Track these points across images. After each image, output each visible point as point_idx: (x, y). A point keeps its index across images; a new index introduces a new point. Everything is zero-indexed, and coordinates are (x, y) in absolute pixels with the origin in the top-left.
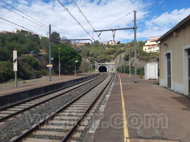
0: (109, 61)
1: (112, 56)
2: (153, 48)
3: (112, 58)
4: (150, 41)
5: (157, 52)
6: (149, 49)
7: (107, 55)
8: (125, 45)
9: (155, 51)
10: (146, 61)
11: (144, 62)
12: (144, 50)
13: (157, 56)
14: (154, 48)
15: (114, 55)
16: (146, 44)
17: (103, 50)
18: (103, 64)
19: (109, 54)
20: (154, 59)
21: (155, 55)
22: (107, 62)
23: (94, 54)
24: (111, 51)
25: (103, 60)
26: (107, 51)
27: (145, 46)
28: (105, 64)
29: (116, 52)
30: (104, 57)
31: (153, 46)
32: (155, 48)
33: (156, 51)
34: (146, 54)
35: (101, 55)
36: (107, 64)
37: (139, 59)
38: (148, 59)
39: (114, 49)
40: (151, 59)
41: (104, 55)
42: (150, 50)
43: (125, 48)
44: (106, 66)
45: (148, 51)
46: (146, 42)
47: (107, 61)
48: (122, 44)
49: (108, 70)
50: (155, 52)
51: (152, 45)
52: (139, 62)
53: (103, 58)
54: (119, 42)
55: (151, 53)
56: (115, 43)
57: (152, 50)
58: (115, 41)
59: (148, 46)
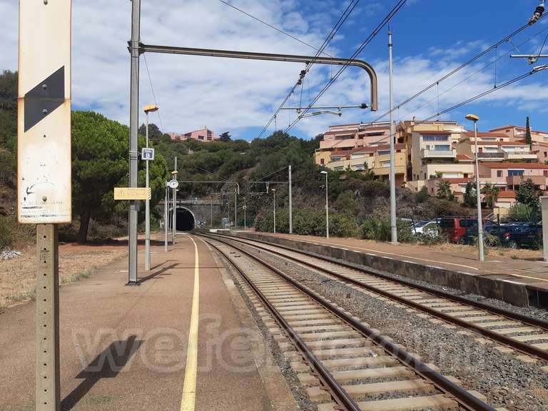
0: (200, 193)
1: (210, 176)
2: (345, 158)
3: (209, 185)
4: (333, 137)
5: (362, 171)
6: (333, 159)
7: (193, 173)
9: (353, 166)
11: (320, 200)
12: (318, 162)
13: (362, 181)
14: (348, 158)
15: (217, 174)
16: (323, 145)
20: (353, 191)
21: (356, 178)
22: (194, 196)
24: (207, 161)
25: (182, 188)
26: (192, 161)
27: (320, 151)
28: (189, 202)
29: (223, 166)
31: (346, 153)
32: (353, 157)
36: (194, 202)
37: (304, 190)
39: (215, 155)
40: (346, 189)
42: (337, 164)
44: (192, 209)
45: (330, 166)
46: (322, 138)
47: (193, 193)
49: (197, 223)
50: (354, 169)
52: (304, 201)
54: (225, 137)
55: (342, 173)
56: (209, 138)
57: (344, 164)
58: (209, 132)
59: (331, 151)
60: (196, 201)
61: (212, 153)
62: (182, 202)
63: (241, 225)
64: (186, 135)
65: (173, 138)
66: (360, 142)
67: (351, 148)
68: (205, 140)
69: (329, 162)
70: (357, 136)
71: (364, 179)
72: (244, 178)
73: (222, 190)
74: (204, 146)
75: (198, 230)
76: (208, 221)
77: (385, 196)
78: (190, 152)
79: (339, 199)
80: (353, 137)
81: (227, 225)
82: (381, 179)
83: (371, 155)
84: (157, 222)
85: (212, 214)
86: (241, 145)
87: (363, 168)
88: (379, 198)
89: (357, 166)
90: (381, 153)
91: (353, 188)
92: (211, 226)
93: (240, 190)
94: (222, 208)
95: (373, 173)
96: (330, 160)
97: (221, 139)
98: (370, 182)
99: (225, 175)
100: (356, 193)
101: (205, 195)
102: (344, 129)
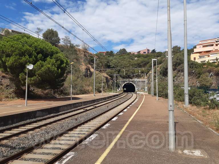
0: (138, 76)
1: (143, 69)
2: (207, 56)
3: (143, 72)
4: (201, 46)
5: (215, 62)
6: (200, 57)
8: (163, 54)
9: (211, 60)
10: (196, 77)
11: (192, 78)
12: (192, 59)
13: (214, 68)
14: (209, 56)
15: (146, 68)
16: (195, 50)
17: (131, 60)
18: (129, 81)
20: (210, 73)
21: (211, 66)
22: (135, 78)
23: (117, 66)
24: (142, 62)
26: (136, 62)
27: (194, 53)
28: (133, 80)
29: (149, 64)
30: (131, 70)
31: (208, 54)
33: (213, 60)
34: (195, 65)
35: (127, 68)
38: (199, 74)
39: (146, 59)
40: (205, 72)
41: (131, 67)
42: (202, 59)
43: (162, 58)
44: (134, 83)
45: (199, 61)
46: (195, 47)
48: (158, 53)
49: (136, 89)
50: (211, 62)
51: (205, 52)
53: (129, 73)
54: (154, 51)
55: (205, 64)
56: (148, 52)
57: (206, 59)
58: (148, 50)
59: (199, 53)
60: (136, 80)
64: (138, 52)
66: (216, 48)
67: (210, 51)
69: (198, 59)
70: (215, 45)
80: (212, 45)
91: (209, 71)
101: (140, 77)
102: (208, 42)
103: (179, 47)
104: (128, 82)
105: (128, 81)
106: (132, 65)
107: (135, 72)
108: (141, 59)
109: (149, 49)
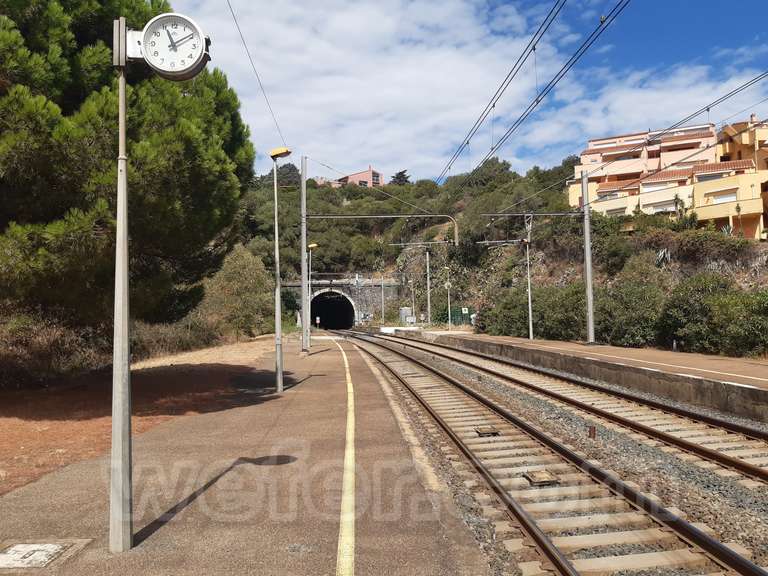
0: (363, 267)
1: (379, 240)
3: (378, 253)
4: (598, 157)
6: (603, 196)
7: (352, 234)
12: (574, 201)
13: (670, 231)
15: (391, 236)
16: (580, 172)
18: (330, 286)
19: (364, 228)
20: (658, 252)
21: (658, 227)
22: (353, 273)
25: (334, 259)
28: (344, 281)
30: (337, 244)
31: (628, 184)
32: (643, 189)
35: (319, 234)
36: (353, 282)
37: (549, 255)
41: (335, 232)
42: (613, 204)
44: (351, 293)
45: (600, 208)
46: (576, 161)
47: (351, 267)
48: (421, 183)
49: (358, 317)
51: (613, 178)
52: (551, 274)
53: (330, 254)
54: (401, 178)
55: (628, 219)
56: (376, 183)
57: (628, 203)
58: (376, 175)
59: (598, 182)
60: (357, 280)
61: (381, 202)
62: (334, 281)
63: (441, 318)
64: (340, 180)
65: (320, 182)
66: (653, 164)
67: (636, 175)
68: (370, 185)
69: (596, 201)
70: (644, 154)
71: (676, 228)
72: (435, 239)
73: (398, 260)
74: (368, 193)
75: (360, 328)
76: (378, 313)
77: (728, 260)
78: (346, 203)
79: (626, 268)
80: (636, 156)
81: (409, 319)
82: (711, 226)
83: (682, 183)
84: (293, 315)
85: (383, 301)
86: (427, 188)
87: (672, 208)
88: (715, 264)
89: (655, 205)
90: (701, 179)
91: (655, 245)
92: (382, 321)
93: (431, 259)
94: (399, 290)
95: (694, 216)
96: (597, 198)
97: (394, 182)
98: (692, 232)
99: (404, 235)
100: (661, 254)
101: (372, 270)
102: (619, 144)
103: (504, 163)
104: (327, 290)
105: (327, 286)
106: (336, 225)
107: (354, 249)
108: (367, 203)
109: (378, 171)
